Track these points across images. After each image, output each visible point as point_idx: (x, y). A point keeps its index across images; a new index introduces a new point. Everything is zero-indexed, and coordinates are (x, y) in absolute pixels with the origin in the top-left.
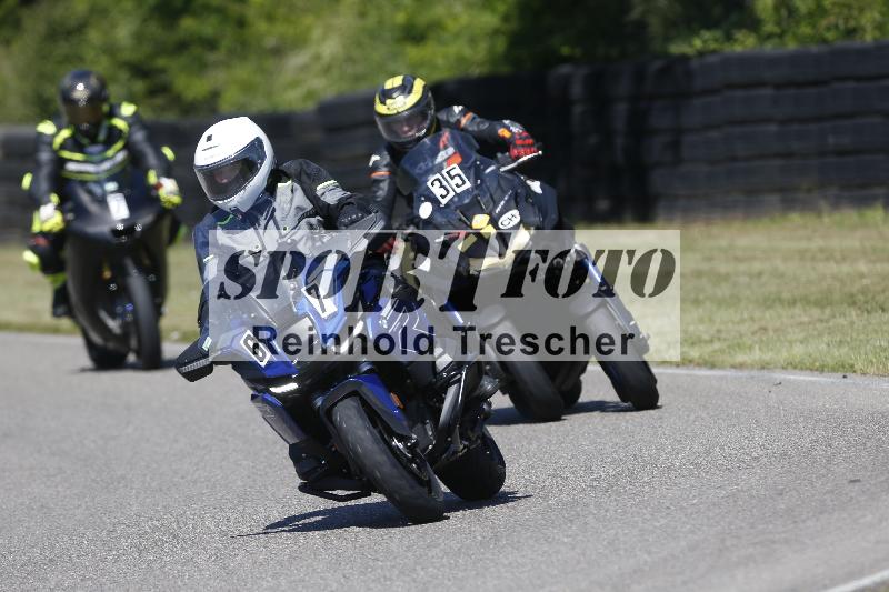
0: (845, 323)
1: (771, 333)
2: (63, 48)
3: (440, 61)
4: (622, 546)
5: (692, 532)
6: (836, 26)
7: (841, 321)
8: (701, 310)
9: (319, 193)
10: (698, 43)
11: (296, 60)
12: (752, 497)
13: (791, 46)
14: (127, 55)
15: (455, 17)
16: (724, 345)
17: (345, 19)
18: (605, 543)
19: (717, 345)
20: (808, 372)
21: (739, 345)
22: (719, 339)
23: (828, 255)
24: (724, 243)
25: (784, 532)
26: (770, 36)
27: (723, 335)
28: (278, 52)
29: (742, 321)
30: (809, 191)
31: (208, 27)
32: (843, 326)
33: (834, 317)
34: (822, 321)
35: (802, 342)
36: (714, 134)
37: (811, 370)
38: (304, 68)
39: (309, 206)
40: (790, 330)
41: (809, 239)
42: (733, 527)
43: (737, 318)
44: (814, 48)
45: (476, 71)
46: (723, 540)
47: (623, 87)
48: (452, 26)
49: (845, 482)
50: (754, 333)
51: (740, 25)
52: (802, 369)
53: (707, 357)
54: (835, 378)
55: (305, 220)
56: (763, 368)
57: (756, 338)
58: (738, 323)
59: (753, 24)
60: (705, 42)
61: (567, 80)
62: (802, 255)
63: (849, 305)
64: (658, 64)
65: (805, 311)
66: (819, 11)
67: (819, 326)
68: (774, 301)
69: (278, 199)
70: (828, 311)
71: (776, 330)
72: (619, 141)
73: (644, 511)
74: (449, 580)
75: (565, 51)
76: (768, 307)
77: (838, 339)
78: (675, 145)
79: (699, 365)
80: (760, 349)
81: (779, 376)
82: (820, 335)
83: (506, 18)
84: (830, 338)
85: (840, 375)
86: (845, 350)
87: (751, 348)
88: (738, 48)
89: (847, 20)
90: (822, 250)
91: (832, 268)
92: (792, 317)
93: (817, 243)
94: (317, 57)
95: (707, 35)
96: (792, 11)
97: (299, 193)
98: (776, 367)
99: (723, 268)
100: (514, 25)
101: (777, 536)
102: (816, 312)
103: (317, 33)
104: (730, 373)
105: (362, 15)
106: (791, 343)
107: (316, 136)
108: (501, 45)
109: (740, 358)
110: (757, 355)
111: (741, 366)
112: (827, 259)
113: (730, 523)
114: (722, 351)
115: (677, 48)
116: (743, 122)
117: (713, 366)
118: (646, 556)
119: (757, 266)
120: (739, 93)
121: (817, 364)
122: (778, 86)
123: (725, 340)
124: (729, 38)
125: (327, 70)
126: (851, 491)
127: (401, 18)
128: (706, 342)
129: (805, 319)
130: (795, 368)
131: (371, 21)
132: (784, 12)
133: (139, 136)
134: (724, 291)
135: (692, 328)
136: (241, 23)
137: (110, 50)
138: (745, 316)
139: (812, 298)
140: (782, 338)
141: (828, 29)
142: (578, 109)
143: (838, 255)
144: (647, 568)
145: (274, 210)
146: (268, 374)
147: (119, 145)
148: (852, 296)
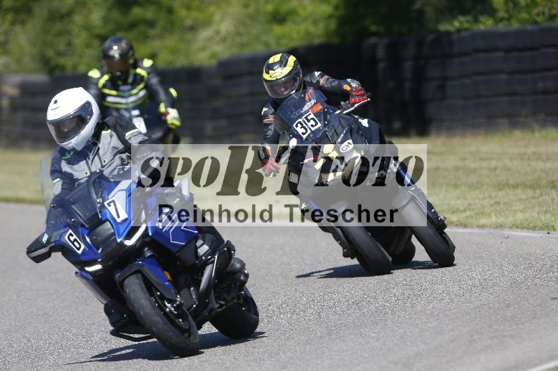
0: (549, 199)
1: (502, 206)
2: (58, 26)
3: (295, 35)
4: (408, 339)
5: (452, 330)
6: (544, 13)
7: (546, 198)
8: (458, 192)
9: (127, 138)
10: (457, 24)
11: (205, 34)
12: (490, 308)
13: (515, 25)
14: (98, 31)
15: (304, 8)
16: (473, 213)
17: (236, 9)
18: (398, 337)
19: (468, 213)
20: (526, 230)
21: (482, 213)
22: (470, 209)
23: (538, 157)
24: (473, 149)
25: (510, 330)
26: (502, 20)
27: (472, 207)
28: (193, 29)
29: (484, 198)
30: (526, 116)
31: (149, 13)
32: (548, 201)
33: (542, 195)
34: (534, 198)
35: (522, 212)
36: (467, 81)
37: (528, 229)
38: (210, 39)
39: (121, 146)
40: (514, 203)
41: (526, 146)
42: (478, 327)
43: (481, 197)
44: (530, 27)
45: (317, 41)
46: (472, 336)
47: (410, 51)
48: (302, 12)
49: (549, 299)
50: (492, 205)
51: (483, 13)
52: (522, 228)
53: (462, 220)
54: (542, 234)
55: (119, 155)
56: (497, 227)
57: (493, 208)
58: (482, 199)
59: (491, 12)
60: (461, 23)
61: (375, 46)
62: (522, 156)
63: (551, 188)
64: (431, 37)
65: (524, 192)
66: (533, 4)
67: (533, 201)
68: (504, 185)
69: (102, 141)
70: (538, 192)
71: (505, 204)
72: (408, 85)
73: (423, 317)
74: (300, 360)
75: (374, 28)
76: (500, 190)
77: (544, 209)
78: (442, 88)
79: (457, 225)
80: (495, 215)
81: (507, 232)
82: (533, 207)
83: (336, 8)
84: (539, 209)
85: (546, 232)
86: (548, 216)
87: (489, 215)
88: (482, 27)
89: (550, 9)
90: (534, 153)
91: (540, 165)
92: (516, 195)
93: (531, 149)
94: (218, 32)
95: (462, 19)
96: (516, 4)
97: (115, 137)
98: (506, 227)
99: (472, 165)
100: (341, 12)
101: (506, 333)
102: (530, 192)
103: (217, 17)
104: (477, 231)
105: (246, 6)
106: (514, 211)
107: (217, 82)
108: (333, 25)
109: (483, 221)
110: (493, 219)
111: (483, 226)
112: (538, 159)
113: (477, 325)
114: (472, 217)
115: (444, 27)
116: (484, 74)
117: (465, 226)
118: (424, 346)
119: (493, 164)
120: (482, 55)
121: (531, 225)
122: (507, 51)
123: (474, 210)
124: (476, 20)
125: (224, 40)
126: (552, 305)
127: (270, 8)
128: (462, 211)
129: (524, 196)
130: (517, 228)
131: (251, 10)
132: (511, 5)
133: (154, 81)
134: (473, 179)
135: (452, 203)
136: (170, 11)
137: (88, 27)
138: (486, 194)
139: (528, 184)
140: (510, 209)
141: (538, 15)
142: (381, 65)
143: (544, 157)
144: (424, 353)
145: (99, 149)
146: (83, 258)
147: (141, 86)
148: (553, 182)
